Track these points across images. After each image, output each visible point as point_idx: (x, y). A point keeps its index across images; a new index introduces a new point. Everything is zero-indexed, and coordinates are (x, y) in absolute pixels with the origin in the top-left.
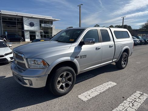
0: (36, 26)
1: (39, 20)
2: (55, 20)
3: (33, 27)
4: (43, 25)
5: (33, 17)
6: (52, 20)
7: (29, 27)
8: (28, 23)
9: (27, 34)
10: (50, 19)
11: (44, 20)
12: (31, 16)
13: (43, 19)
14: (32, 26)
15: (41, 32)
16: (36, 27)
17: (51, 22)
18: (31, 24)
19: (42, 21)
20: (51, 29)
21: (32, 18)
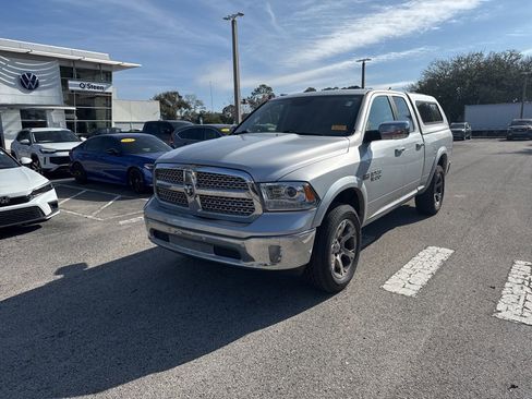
0: (44, 88)
1: (58, 65)
2: (119, 67)
3: (34, 93)
4: (74, 85)
5: (34, 52)
6: (111, 65)
7: (17, 92)
8: (12, 75)
9: (11, 119)
10: (100, 64)
11: (78, 66)
12: (25, 51)
13: (74, 61)
14: (31, 89)
15: (67, 112)
16: (45, 93)
17: (103, 73)
18: (27, 82)
19: (69, 70)
20: (108, 98)
21: (27, 56)
